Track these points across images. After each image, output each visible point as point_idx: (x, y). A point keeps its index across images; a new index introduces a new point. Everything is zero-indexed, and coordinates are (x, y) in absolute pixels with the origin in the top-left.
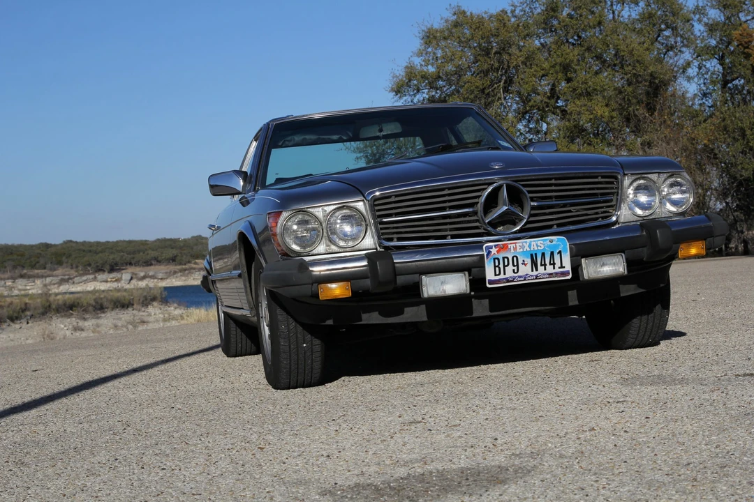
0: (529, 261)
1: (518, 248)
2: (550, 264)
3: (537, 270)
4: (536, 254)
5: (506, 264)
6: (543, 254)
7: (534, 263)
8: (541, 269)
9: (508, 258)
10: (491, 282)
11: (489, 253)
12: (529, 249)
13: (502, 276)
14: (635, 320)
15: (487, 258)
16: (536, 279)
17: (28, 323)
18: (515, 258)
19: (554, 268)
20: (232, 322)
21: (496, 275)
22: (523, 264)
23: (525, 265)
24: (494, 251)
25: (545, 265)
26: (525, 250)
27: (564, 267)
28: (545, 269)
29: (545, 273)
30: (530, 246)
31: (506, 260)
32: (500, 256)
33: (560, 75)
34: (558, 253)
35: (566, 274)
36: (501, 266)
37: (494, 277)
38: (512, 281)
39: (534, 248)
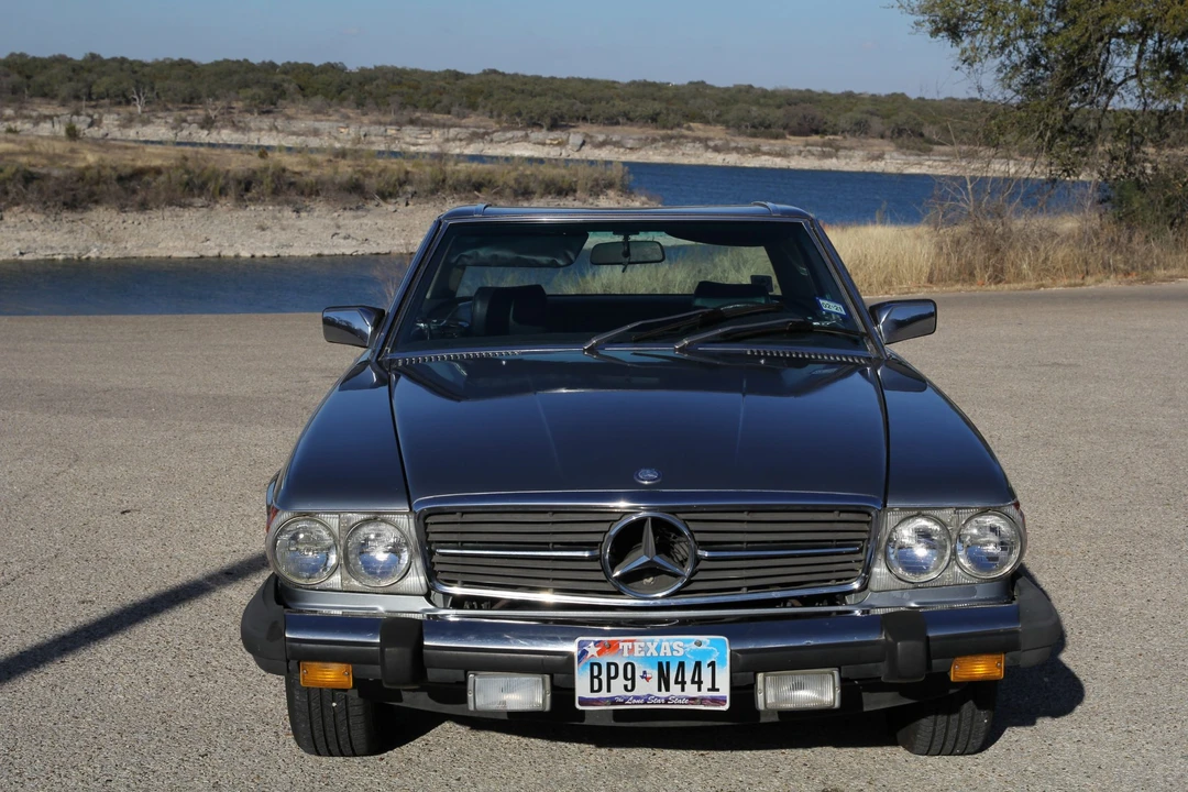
0: (654, 673)
1: (637, 649)
2: (693, 682)
3: (667, 689)
4: (668, 664)
5: (613, 674)
6: (681, 665)
7: (664, 679)
8: (675, 689)
9: (616, 665)
10: (584, 701)
11: (584, 653)
12: (655, 654)
13: (604, 694)
15: (579, 662)
16: (666, 703)
17: (407, 204)
18: (629, 667)
19: (699, 689)
22: (642, 677)
23: (648, 679)
24: (593, 650)
25: (683, 683)
26: (649, 654)
27: (718, 690)
28: (683, 690)
29: (682, 696)
30: (658, 649)
31: (613, 667)
32: (604, 661)
34: (709, 665)
35: (720, 701)
36: (604, 677)
37: (589, 695)
38: (623, 703)
39: (665, 652)
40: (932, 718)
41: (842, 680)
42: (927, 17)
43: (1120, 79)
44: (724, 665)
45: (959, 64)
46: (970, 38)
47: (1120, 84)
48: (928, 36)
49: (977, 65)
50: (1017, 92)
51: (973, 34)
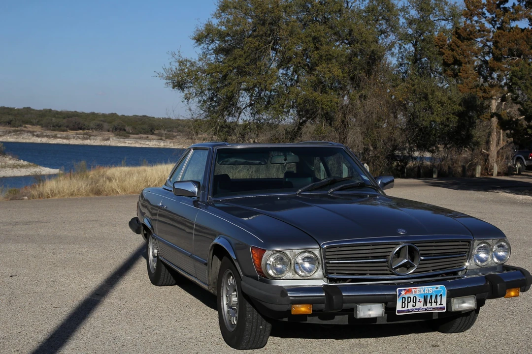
0: (422, 300)
1: (417, 291)
2: (435, 302)
3: (426, 306)
4: (427, 296)
5: (409, 301)
6: (431, 296)
7: (425, 301)
9: (410, 298)
10: (399, 312)
11: (400, 294)
12: (423, 293)
13: (406, 308)
14: (458, 319)
15: (399, 297)
16: (425, 311)
18: (415, 298)
19: (436, 305)
20: (163, 266)
21: (402, 308)
23: (420, 302)
24: (403, 293)
25: (432, 303)
26: (421, 293)
27: (442, 305)
28: (431, 305)
29: (430, 307)
30: (424, 291)
31: (409, 298)
32: (406, 296)
33: (312, 45)
34: (440, 296)
35: (442, 308)
36: (406, 302)
37: (401, 309)
38: (411, 312)
39: (427, 292)
40: (461, 318)
41: (477, 299)
42: (170, 81)
43: (244, 106)
44: (444, 295)
45: (184, 100)
46: (187, 90)
47: (244, 109)
48: (171, 89)
49: (190, 100)
50: (205, 111)
51: (188, 88)
